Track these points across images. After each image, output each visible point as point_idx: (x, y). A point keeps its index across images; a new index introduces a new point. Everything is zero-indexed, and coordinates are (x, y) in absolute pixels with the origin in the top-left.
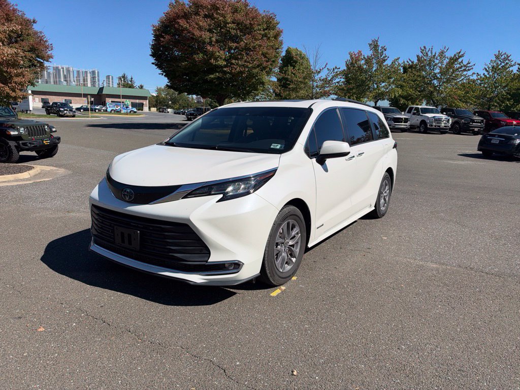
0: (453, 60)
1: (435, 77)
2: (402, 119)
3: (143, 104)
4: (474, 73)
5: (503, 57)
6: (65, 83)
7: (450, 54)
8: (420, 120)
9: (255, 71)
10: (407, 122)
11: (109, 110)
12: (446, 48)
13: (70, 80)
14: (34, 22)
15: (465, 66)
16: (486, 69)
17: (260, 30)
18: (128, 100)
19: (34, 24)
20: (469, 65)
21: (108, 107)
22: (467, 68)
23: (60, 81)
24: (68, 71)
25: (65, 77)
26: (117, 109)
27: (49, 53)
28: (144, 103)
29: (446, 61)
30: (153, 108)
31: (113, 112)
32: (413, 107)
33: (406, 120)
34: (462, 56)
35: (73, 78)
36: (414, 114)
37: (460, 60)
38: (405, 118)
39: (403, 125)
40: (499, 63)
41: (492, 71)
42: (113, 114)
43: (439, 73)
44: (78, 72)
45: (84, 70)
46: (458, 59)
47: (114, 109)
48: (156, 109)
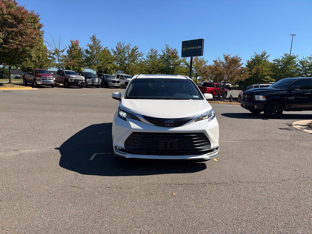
0: (134, 50)
1: (126, 59)
2: (116, 81)
4: (143, 58)
5: (154, 51)
7: (132, 47)
8: (125, 82)
9: (28, 48)
10: (119, 83)
12: (130, 44)
15: (140, 54)
16: (147, 57)
17: (29, 22)
20: (142, 54)
22: (141, 55)
29: (130, 51)
32: (120, 75)
33: (118, 82)
34: (137, 49)
36: (121, 78)
37: (136, 51)
38: (117, 81)
39: (116, 84)
40: (153, 54)
41: (150, 57)
43: (128, 57)
46: (135, 50)
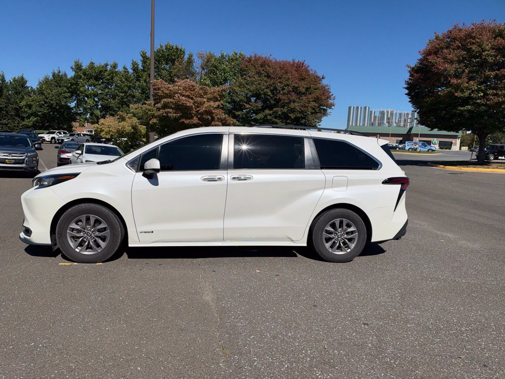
3: (452, 143)
6: (387, 124)
11: (407, 148)
13: (392, 122)
14: (323, 78)
18: (435, 139)
19: (323, 80)
21: (406, 145)
23: (383, 123)
24: (392, 114)
25: (388, 119)
26: (415, 147)
27: (331, 101)
28: (454, 142)
30: (465, 147)
31: (410, 150)
35: (394, 120)
42: (411, 152)
44: (400, 114)
45: (406, 112)
47: (412, 147)
48: (467, 148)
